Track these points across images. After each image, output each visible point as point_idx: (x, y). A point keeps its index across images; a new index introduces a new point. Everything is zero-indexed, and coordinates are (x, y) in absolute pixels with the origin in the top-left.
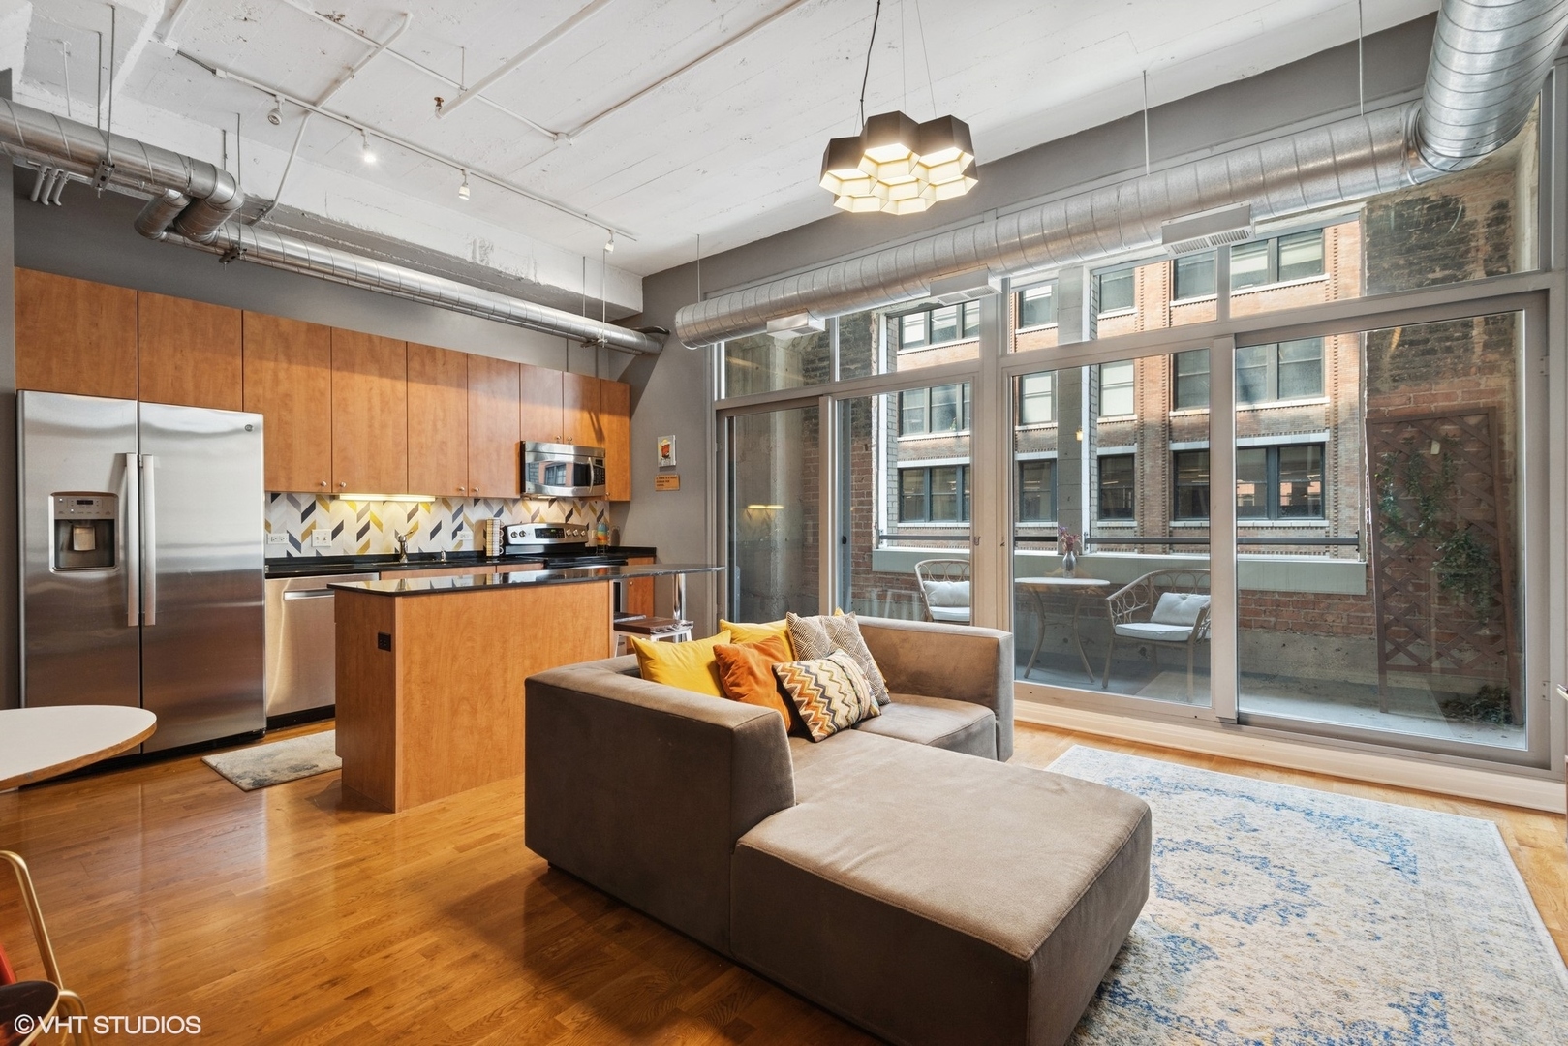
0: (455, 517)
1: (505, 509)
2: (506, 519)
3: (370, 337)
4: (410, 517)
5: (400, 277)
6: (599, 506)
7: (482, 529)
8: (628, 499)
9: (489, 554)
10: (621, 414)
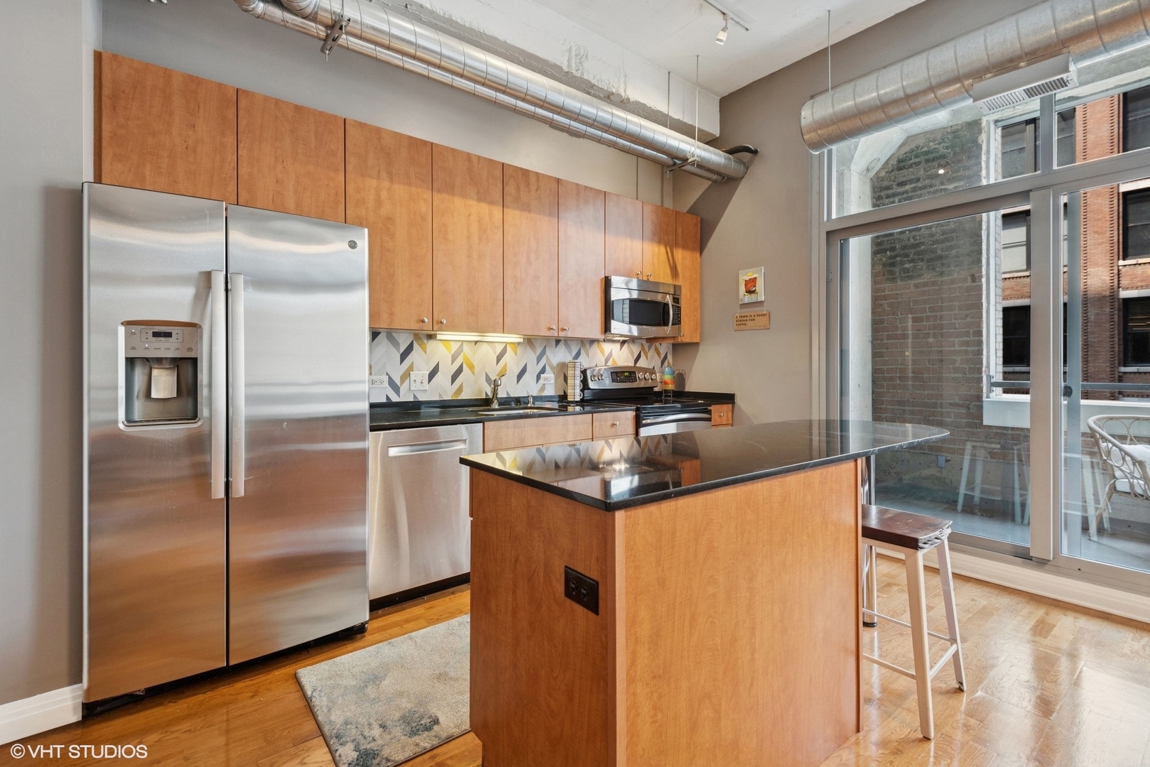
0: (539, 359)
1: (582, 351)
2: (584, 362)
3: (469, 155)
4: (499, 359)
5: (508, 72)
6: (664, 348)
7: (563, 373)
8: (698, 341)
9: (570, 398)
10: (693, 250)
